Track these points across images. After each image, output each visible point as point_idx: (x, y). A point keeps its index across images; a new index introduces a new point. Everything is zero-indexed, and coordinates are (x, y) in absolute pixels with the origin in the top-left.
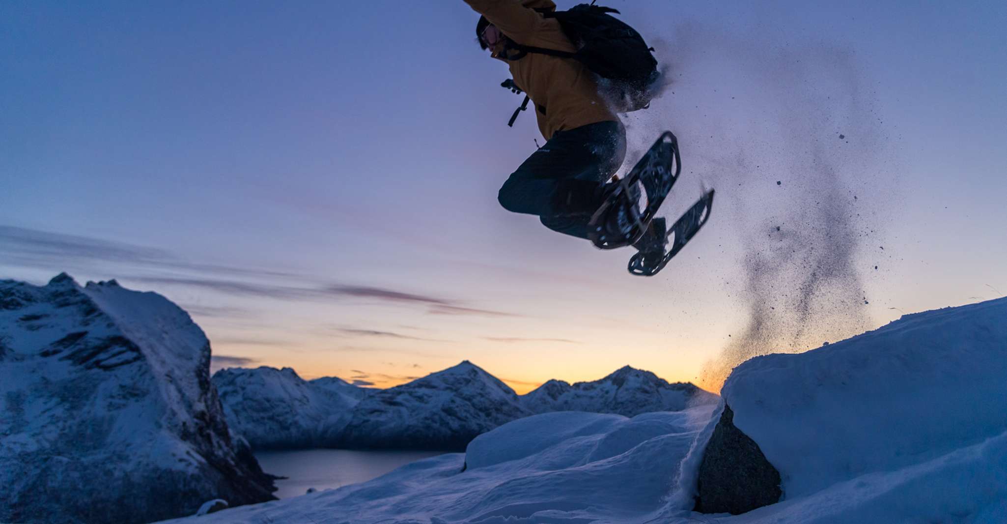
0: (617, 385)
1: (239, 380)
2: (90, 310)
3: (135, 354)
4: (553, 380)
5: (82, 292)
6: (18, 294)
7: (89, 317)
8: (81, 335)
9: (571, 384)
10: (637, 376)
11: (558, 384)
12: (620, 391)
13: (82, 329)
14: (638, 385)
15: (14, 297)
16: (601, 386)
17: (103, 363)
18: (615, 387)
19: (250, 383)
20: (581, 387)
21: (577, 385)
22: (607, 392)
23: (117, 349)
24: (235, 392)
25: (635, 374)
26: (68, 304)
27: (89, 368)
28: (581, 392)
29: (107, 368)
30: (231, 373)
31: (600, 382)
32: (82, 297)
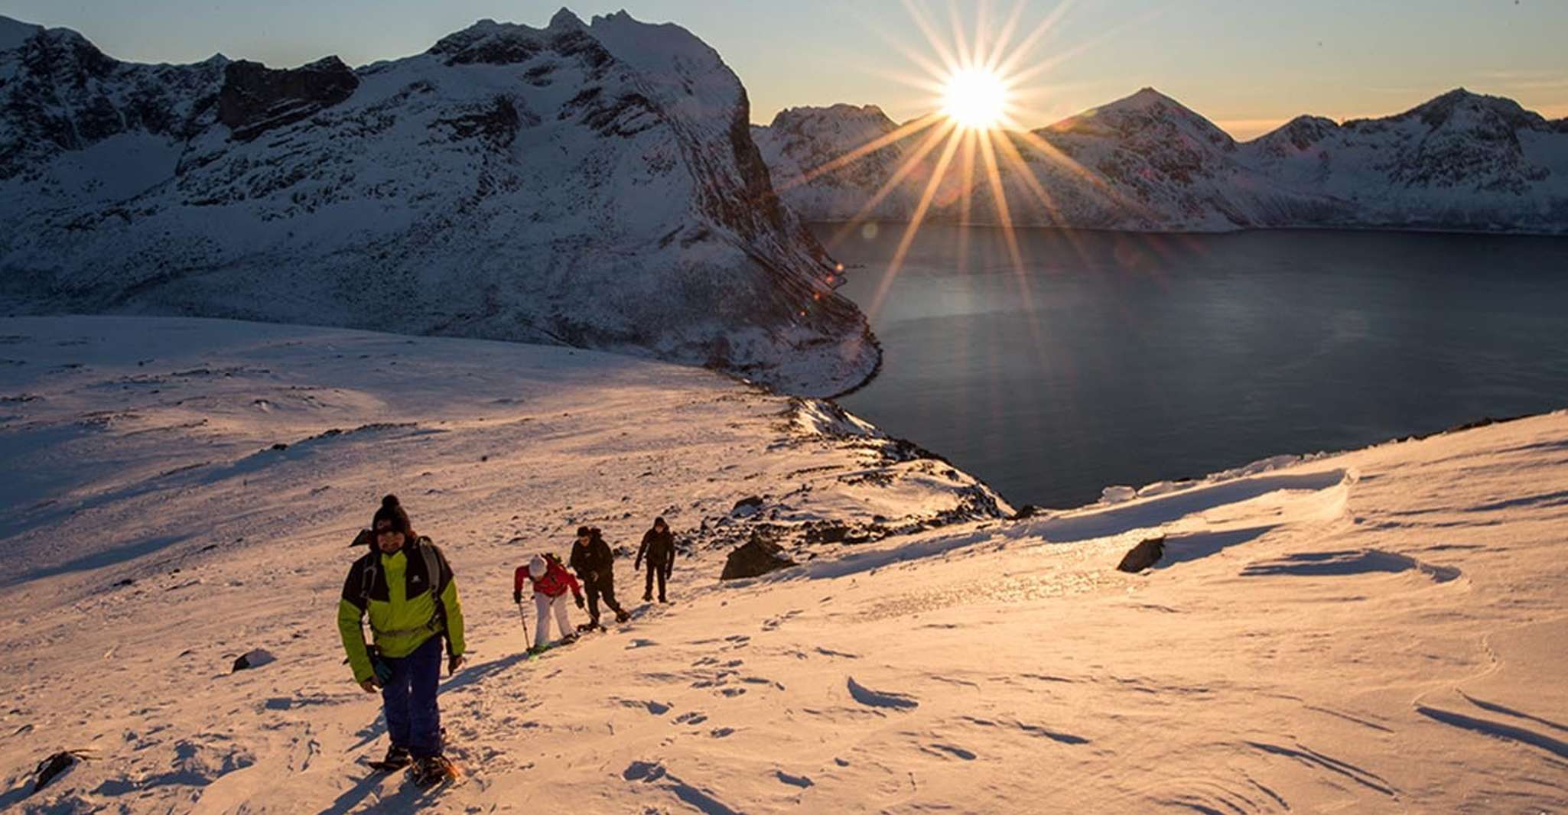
0: (1431, 123)
1: (806, 126)
2: (599, 58)
3: (655, 116)
4: (1304, 117)
5: (589, 33)
6: (519, 42)
7: (600, 68)
8: (595, 92)
9: (1340, 124)
10: (1475, 108)
11: (1313, 124)
12: (1432, 136)
13: (593, 84)
14: (1473, 126)
15: (516, 46)
16: (1398, 126)
17: (622, 128)
18: (1428, 127)
19: (820, 130)
20: (1359, 128)
21: (1350, 125)
22: (1408, 137)
23: (636, 109)
24: (802, 142)
25: (1471, 105)
26: (575, 50)
27: (607, 134)
28: (1354, 136)
29: (626, 134)
30: (797, 116)
31: (1398, 119)
32: (589, 41)
